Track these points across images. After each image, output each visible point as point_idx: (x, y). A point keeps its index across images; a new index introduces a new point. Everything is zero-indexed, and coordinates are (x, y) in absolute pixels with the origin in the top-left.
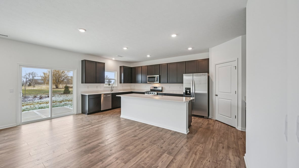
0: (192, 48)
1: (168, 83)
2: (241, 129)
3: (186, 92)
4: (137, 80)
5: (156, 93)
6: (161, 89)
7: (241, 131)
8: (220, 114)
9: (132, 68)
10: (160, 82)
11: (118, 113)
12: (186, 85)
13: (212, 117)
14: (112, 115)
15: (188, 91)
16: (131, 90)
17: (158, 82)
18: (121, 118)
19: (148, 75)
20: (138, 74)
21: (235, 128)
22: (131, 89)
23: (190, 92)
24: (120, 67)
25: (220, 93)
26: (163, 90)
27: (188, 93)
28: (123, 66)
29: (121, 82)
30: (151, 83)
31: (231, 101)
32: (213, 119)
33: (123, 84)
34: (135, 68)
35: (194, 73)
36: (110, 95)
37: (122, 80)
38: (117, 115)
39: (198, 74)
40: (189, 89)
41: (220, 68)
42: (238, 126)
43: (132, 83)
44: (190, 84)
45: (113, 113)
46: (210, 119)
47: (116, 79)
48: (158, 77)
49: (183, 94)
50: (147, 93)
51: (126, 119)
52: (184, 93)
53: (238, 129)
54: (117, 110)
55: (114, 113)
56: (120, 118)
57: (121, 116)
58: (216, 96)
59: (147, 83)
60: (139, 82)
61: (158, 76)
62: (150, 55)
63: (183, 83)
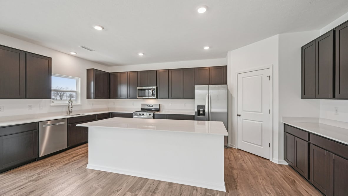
0: (210, 47)
1: (169, 98)
2: (279, 162)
3: (199, 111)
4: (119, 93)
5: (152, 114)
6: (159, 108)
7: (279, 164)
8: (244, 141)
9: (110, 74)
10: (157, 98)
11: (82, 157)
12: (198, 101)
13: (231, 145)
14: (66, 164)
15: (202, 110)
16: (108, 110)
17: (154, 97)
18: (89, 171)
19: (139, 85)
20: (120, 84)
21: (269, 160)
22: (108, 108)
23: (204, 111)
24: (88, 70)
25: (244, 112)
26: (161, 110)
27: (201, 112)
28: (94, 69)
29: (88, 97)
30: (142, 99)
31: (261, 123)
32: (234, 148)
33: (93, 100)
34: (115, 75)
35: (210, 85)
36: (64, 123)
37: (91, 93)
38: (78, 163)
39: (215, 86)
40: (204, 107)
41: (243, 78)
42: (273, 158)
43: (109, 97)
44: (205, 99)
45: (69, 160)
46: (230, 148)
47: (79, 92)
48: (155, 89)
49: (194, 114)
50: (136, 114)
51: (100, 173)
52: (195, 112)
53: (273, 162)
54: (79, 150)
55: (73, 160)
56: (86, 170)
57: (90, 166)
58: (238, 117)
59: (136, 98)
60: (122, 98)
61: (155, 87)
62: (144, 54)
63: (194, 99)
